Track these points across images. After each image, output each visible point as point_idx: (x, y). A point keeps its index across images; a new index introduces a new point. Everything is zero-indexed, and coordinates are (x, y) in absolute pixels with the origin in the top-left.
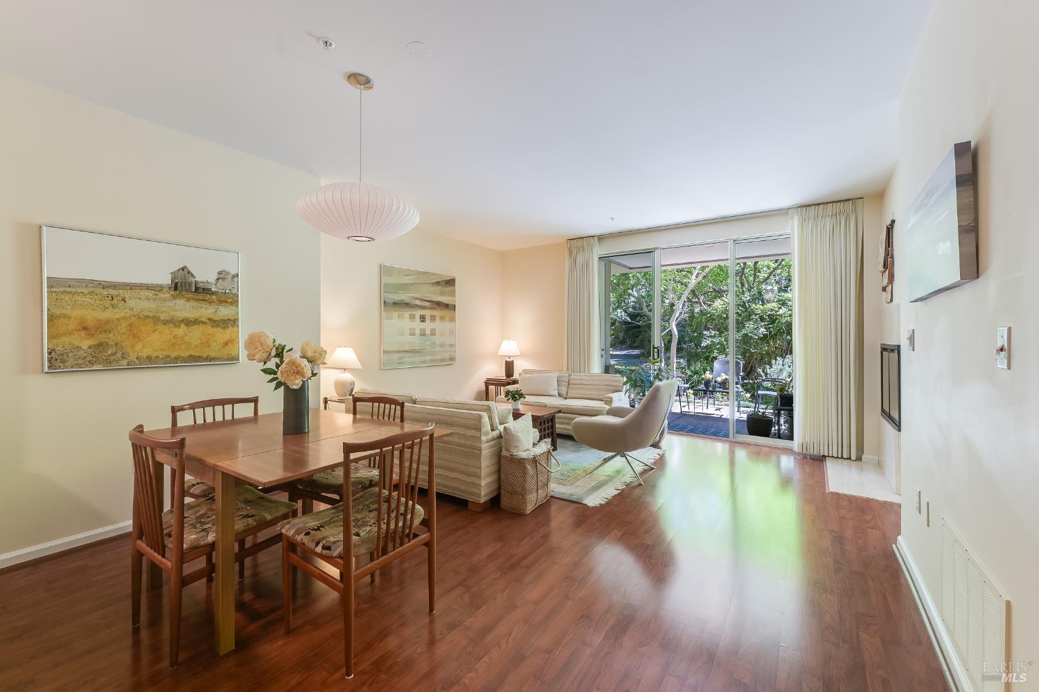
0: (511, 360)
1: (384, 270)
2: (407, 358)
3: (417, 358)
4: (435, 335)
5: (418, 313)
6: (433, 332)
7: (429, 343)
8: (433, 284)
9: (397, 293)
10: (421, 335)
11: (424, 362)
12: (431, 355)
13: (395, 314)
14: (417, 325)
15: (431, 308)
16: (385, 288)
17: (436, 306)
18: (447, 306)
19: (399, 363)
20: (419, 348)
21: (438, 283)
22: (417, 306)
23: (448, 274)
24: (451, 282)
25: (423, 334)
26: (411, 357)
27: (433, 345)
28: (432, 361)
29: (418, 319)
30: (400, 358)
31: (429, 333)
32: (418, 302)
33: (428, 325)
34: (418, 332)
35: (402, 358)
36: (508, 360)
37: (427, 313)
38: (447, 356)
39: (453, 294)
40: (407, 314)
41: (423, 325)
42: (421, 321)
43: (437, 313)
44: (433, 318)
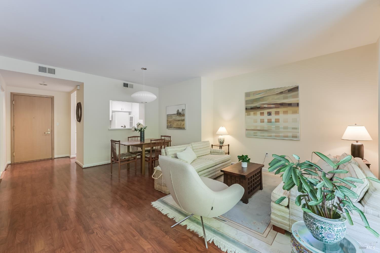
0: (359, 143)
1: (247, 94)
2: (259, 133)
3: (266, 134)
4: (279, 122)
5: (266, 112)
6: (277, 121)
7: (274, 126)
8: (277, 94)
9: (253, 103)
10: (268, 122)
11: (271, 136)
12: (275, 133)
13: (252, 113)
14: (266, 117)
15: (275, 108)
16: (247, 102)
17: (280, 106)
18: (290, 105)
19: (254, 135)
20: (267, 129)
21: (281, 93)
22: (265, 108)
23: (291, 85)
24: (295, 89)
25: (270, 121)
26: (261, 133)
27: (278, 127)
28: (276, 136)
29: (266, 114)
30: (254, 133)
31: (274, 121)
32: (266, 106)
33: (273, 117)
34: (266, 121)
35: (257, 133)
36: (355, 143)
37: (273, 111)
38: (290, 134)
39: (297, 96)
40: (258, 113)
41: (270, 117)
42: (268, 115)
43: (281, 110)
44: (277, 113)
